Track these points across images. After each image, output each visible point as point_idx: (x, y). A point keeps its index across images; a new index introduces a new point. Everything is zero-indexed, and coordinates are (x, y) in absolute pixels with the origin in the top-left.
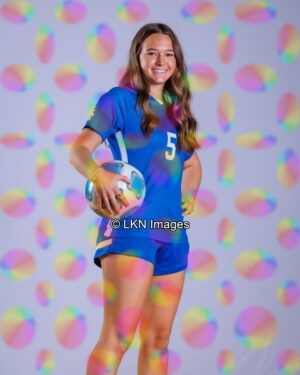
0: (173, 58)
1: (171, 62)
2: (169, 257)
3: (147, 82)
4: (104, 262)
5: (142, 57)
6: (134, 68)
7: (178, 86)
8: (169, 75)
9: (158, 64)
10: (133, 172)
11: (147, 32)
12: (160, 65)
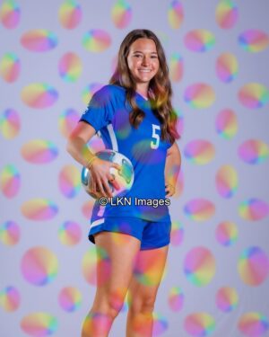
0: (157, 60)
1: (155, 63)
2: (154, 235)
3: (134, 80)
4: (97, 238)
5: (129, 59)
6: (123, 69)
7: (161, 84)
8: (153, 74)
9: (144, 65)
10: (123, 160)
11: (134, 36)
12: (145, 66)
